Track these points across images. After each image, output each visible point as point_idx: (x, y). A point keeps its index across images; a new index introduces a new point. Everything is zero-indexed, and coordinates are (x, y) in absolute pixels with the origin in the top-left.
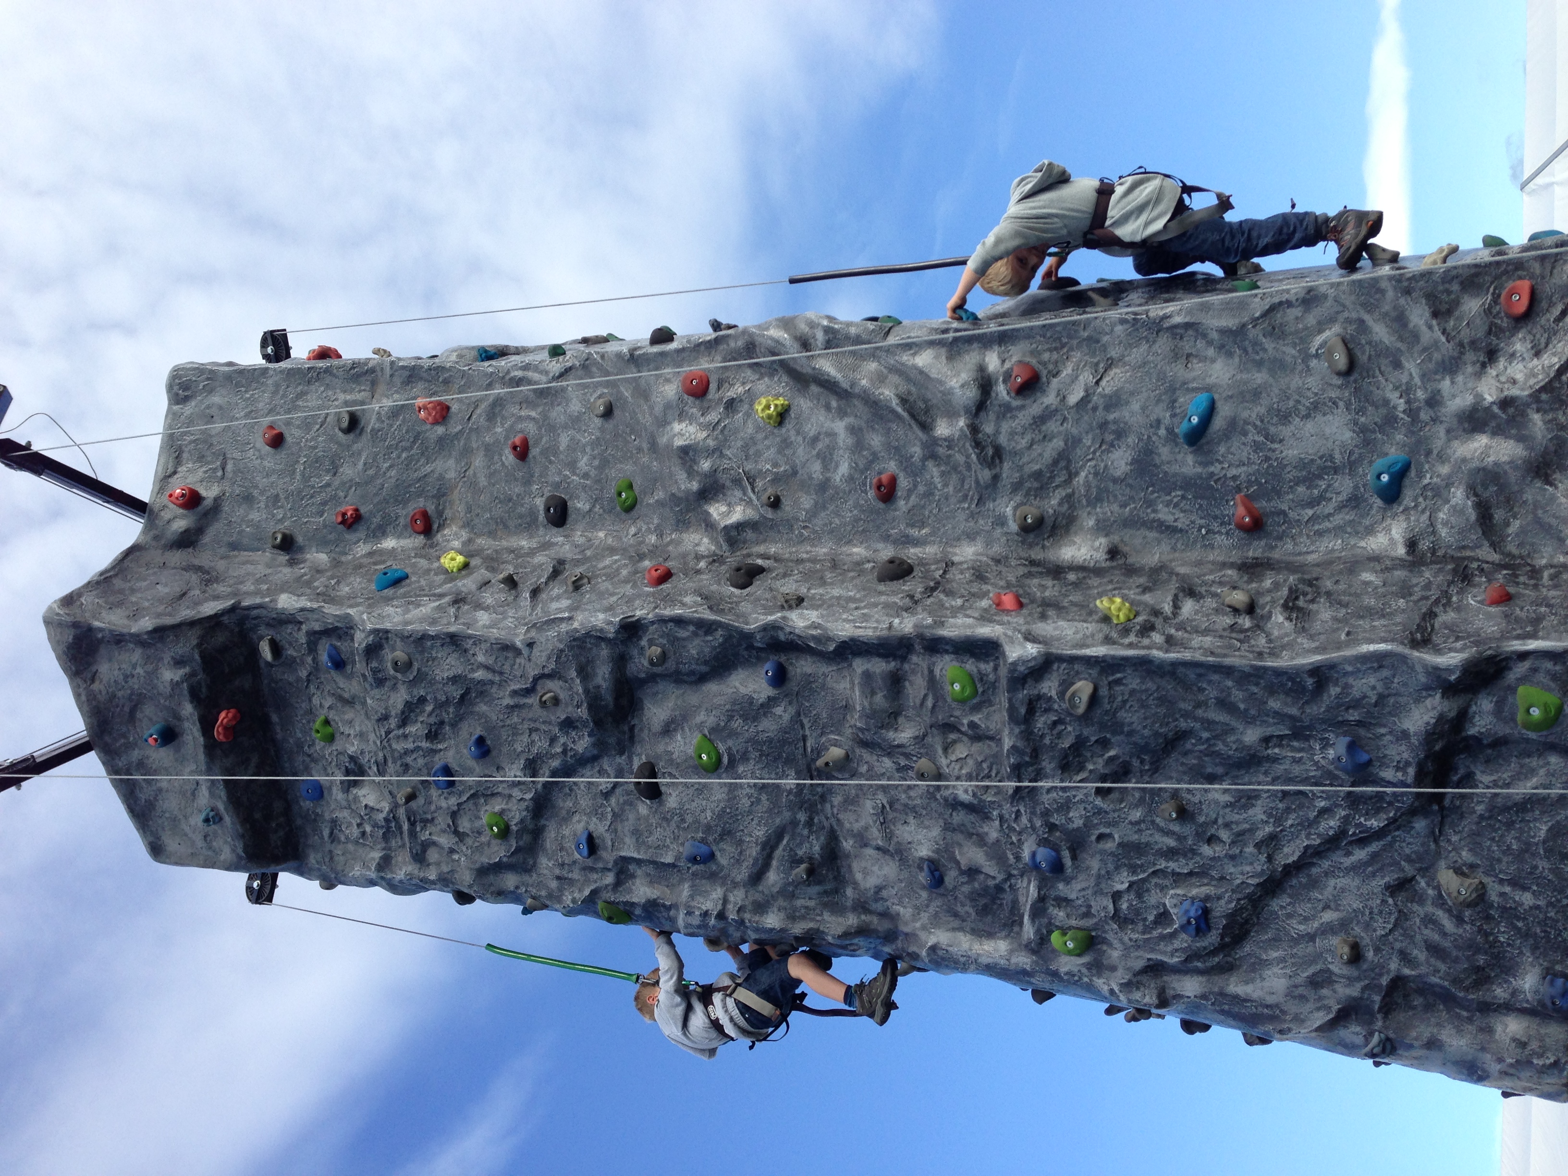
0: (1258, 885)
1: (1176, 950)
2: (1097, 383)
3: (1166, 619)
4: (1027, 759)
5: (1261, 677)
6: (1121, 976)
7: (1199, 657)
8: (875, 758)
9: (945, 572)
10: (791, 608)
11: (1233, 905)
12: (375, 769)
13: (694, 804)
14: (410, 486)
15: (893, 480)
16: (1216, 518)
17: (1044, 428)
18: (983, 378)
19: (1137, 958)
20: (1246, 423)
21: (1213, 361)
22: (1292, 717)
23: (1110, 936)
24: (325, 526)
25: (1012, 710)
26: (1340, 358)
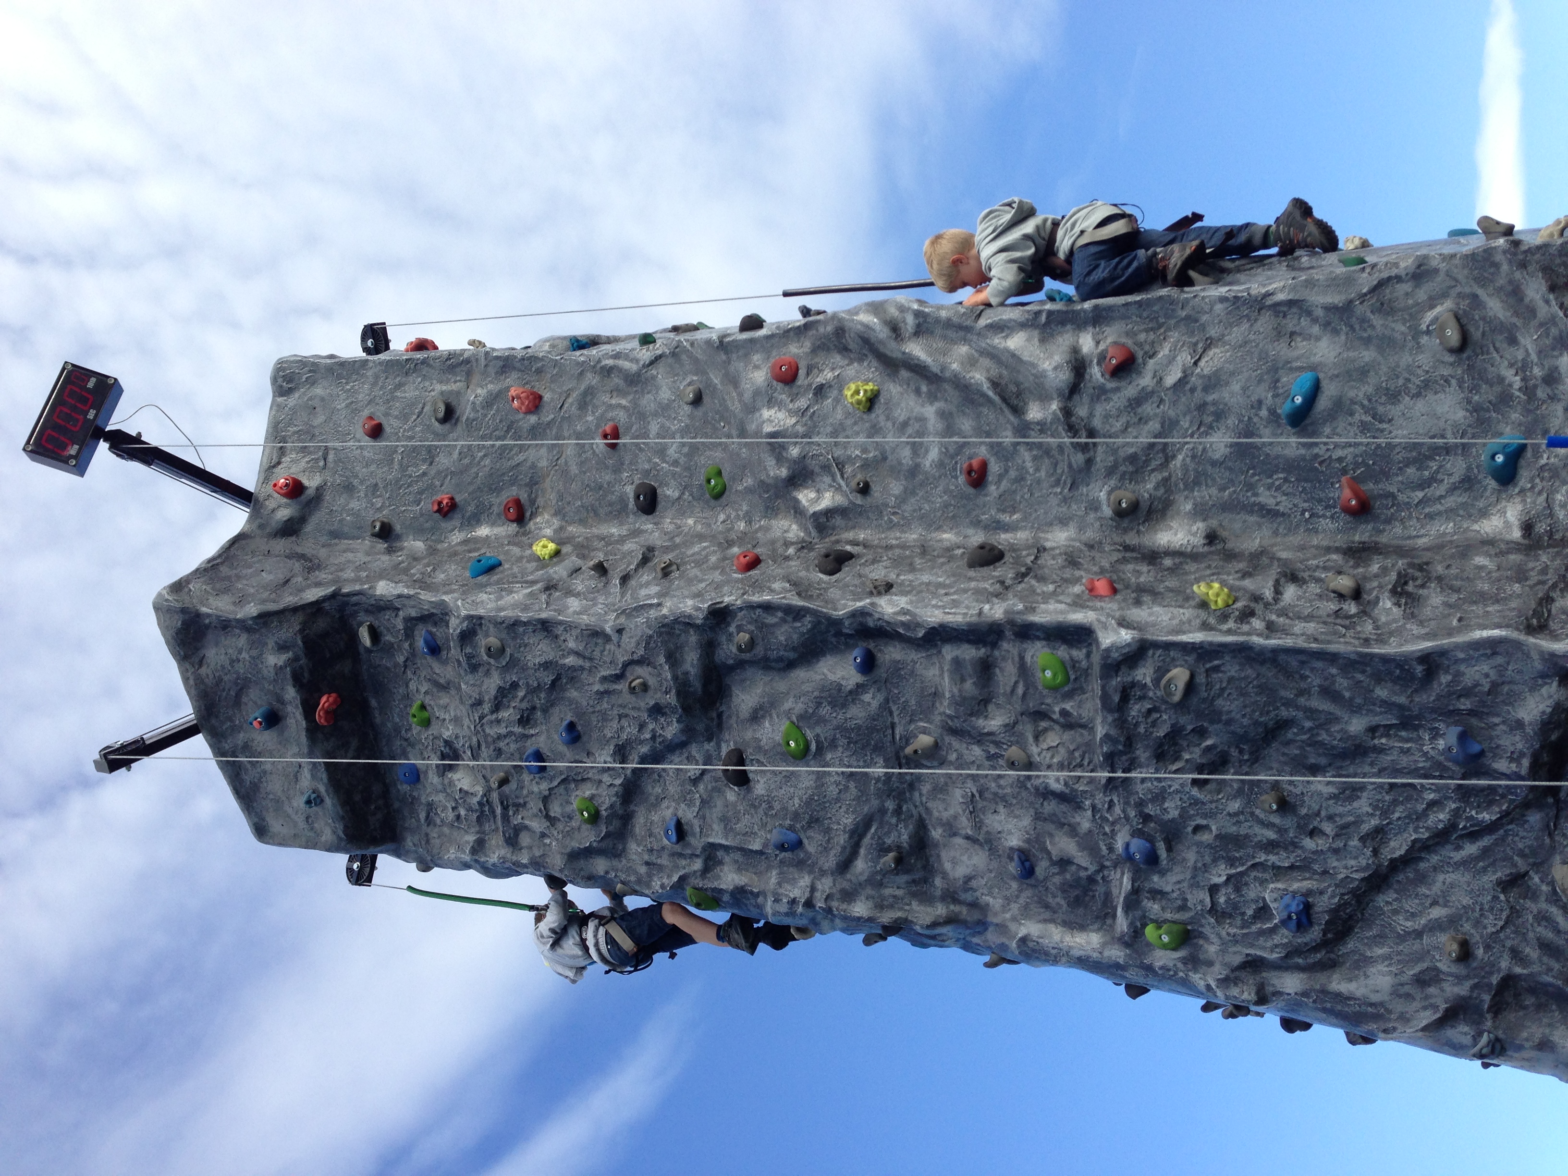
0: (1363, 879)
1: (1276, 946)
2: (1196, 363)
3: (1267, 605)
4: (1120, 747)
5: (1366, 665)
6: (1219, 970)
7: (1301, 643)
8: (965, 745)
9: (1036, 558)
10: (879, 594)
11: (1336, 900)
12: (469, 753)
13: (783, 791)
14: (504, 474)
15: (984, 466)
16: (1320, 501)
17: (1140, 410)
18: (1076, 360)
19: (1235, 953)
20: (1353, 402)
21: (1318, 339)
22: (1401, 707)
23: (1207, 930)
24: (422, 515)
25: (1105, 698)
26: (1452, 335)
